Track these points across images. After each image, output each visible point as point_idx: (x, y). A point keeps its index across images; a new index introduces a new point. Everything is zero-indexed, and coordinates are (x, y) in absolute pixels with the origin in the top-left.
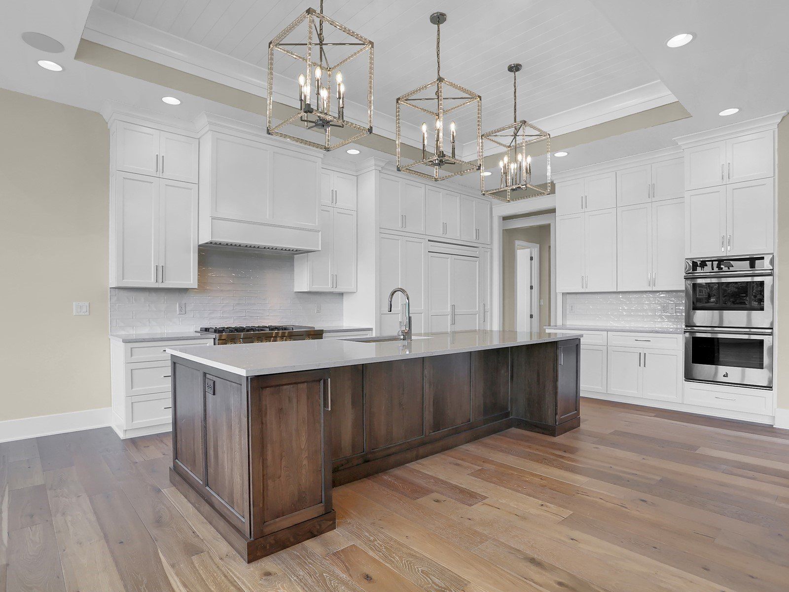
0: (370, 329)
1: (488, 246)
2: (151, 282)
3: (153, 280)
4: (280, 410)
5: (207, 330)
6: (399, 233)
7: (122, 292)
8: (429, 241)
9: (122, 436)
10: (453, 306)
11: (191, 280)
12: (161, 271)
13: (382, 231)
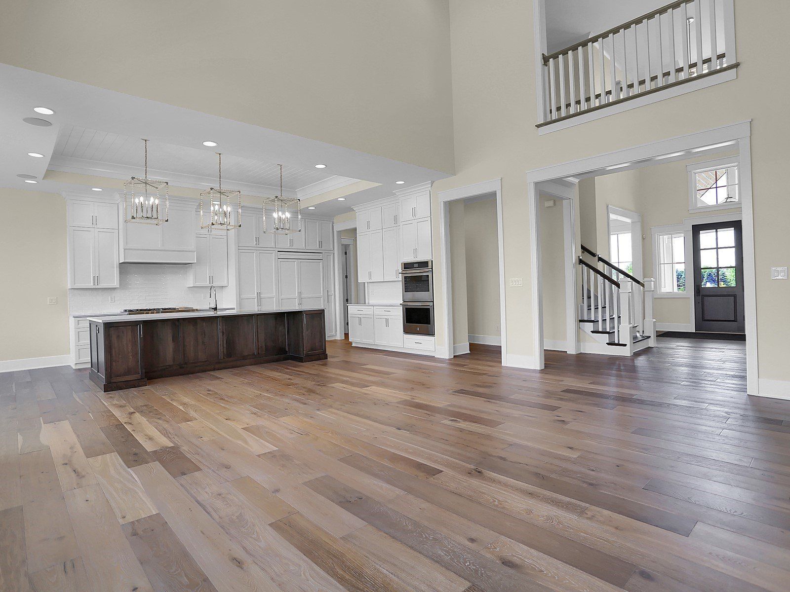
0: (234, 309)
1: (332, 252)
2: (91, 285)
3: (92, 284)
4: (118, 336)
5: (126, 311)
6: (254, 248)
7: (76, 291)
8: (278, 251)
9: (74, 367)
10: (300, 293)
11: (116, 283)
12: (97, 279)
13: (240, 248)
